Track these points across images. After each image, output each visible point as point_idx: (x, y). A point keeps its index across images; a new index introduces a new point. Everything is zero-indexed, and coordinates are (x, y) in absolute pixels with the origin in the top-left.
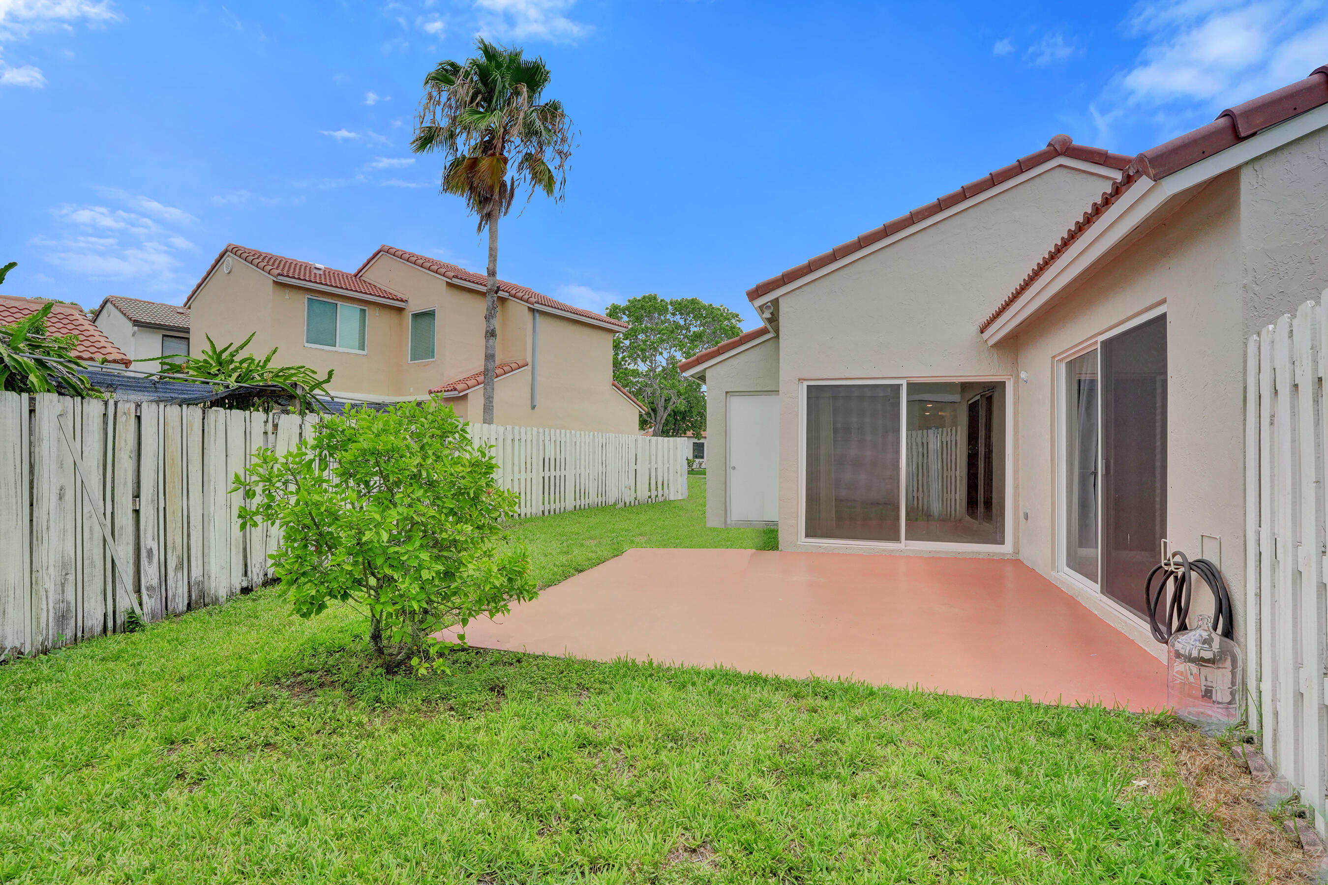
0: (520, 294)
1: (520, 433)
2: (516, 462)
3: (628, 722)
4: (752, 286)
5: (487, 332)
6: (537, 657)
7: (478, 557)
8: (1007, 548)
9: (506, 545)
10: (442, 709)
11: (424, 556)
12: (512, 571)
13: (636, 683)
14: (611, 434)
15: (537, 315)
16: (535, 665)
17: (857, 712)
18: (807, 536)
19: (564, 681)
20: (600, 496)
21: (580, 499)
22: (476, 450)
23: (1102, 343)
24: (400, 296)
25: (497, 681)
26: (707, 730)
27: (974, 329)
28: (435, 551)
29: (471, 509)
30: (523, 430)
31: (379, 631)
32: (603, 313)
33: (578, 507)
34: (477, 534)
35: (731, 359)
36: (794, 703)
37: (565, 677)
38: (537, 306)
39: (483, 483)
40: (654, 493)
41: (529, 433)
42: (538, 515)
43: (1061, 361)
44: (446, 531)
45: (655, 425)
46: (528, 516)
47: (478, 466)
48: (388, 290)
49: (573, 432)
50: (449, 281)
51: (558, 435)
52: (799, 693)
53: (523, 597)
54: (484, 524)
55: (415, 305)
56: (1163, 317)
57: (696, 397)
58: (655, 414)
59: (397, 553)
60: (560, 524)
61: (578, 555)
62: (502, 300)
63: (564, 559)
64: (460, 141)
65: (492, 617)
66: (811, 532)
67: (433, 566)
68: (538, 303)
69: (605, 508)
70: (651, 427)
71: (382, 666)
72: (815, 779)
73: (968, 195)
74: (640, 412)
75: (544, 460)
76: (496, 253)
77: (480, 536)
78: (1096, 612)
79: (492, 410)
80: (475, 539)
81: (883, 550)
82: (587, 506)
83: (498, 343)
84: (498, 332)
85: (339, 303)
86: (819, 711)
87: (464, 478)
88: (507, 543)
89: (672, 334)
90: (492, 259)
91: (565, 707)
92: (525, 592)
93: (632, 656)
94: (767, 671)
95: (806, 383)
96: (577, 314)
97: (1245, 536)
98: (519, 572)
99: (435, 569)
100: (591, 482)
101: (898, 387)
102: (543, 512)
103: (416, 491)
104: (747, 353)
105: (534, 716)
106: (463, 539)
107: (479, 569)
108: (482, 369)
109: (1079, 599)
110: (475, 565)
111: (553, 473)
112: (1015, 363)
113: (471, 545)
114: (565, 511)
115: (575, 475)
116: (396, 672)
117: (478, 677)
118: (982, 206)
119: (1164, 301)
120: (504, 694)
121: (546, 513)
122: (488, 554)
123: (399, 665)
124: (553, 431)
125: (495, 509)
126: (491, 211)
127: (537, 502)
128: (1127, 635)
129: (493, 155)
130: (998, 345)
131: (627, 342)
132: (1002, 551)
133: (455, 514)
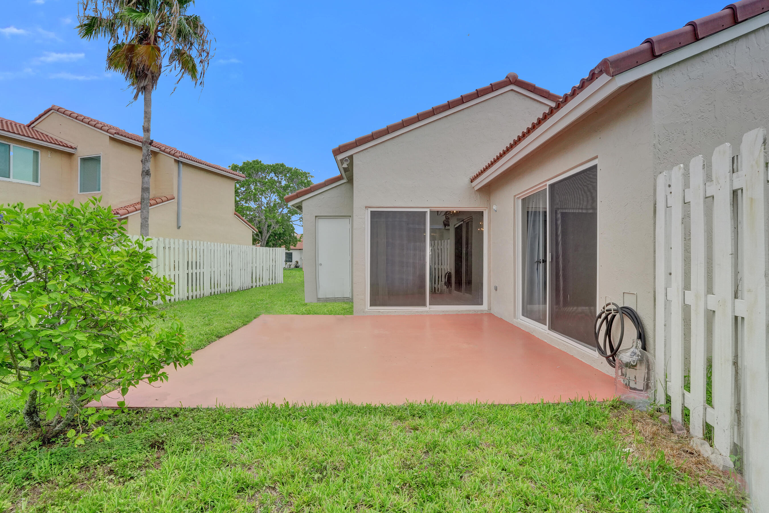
0: (168, 150)
1: (170, 243)
2: (167, 263)
3: (279, 460)
4: (336, 146)
5: (143, 172)
6: (192, 410)
7: (137, 334)
8: (484, 307)
9: (162, 322)
10: (101, 474)
11: (81, 337)
12: (169, 344)
13: (278, 423)
14: (235, 245)
15: (181, 165)
16: (191, 417)
17: (444, 426)
18: (371, 305)
19: (218, 429)
20: (228, 285)
21: (214, 288)
22: (134, 242)
23: (549, 185)
24: (69, 144)
25: (157, 438)
26: (344, 458)
27: (467, 180)
28: (95, 331)
29: (130, 294)
30: (172, 241)
31: (35, 407)
32: (228, 169)
33: (213, 293)
34: (135, 314)
35: (319, 195)
36: (399, 424)
37: (218, 425)
38: (181, 159)
39: (140, 270)
40: (254, 284)
41: (176, 243)
42: (184, 299)
43: (518, 198)
44: (104, 313)
45: (262, 241)
46: (177, 300)
47: (135, 256)
48: (59, 139)
49: (209, 243)
50: (112, 136)
51: (198, 245)
52: (401, 416)
53: (179, 364)
54: (142, 306)
55: (83, 152)
56: (595, 167)
57: (287, 225)
58: (262, 235)
59: (48, 336)
60: (201, 305)
61: (217, 325)
62: (155, 154)
63: (207, 329)
64: (120, 32)
65: (150, 382)
66: (373, 303)
67: (90, 345)
68: (182, 157)
69: (230, 293)
70: (259, 243)
71: (38, 438)
72: (438, 488)
73: (464, 101)
74: (253, 232)
75: (188, 262)
76: (150, 116)
77: (139, 316)
78: (546, 341)
79: (148, 227)
80: (134, 319)
81: (417, 312)
82: (219, 293)
83: (151, 180)
84: (152, 172)
85: (12, 145)
86: (420, 429)
87: (123, 266)
88: (164, 320)
89: (271, 186)
90: (147, 120)
91: (221, 454)
92: (181, 360)
93: (272, 401)
94: (375, 402)
95: (370, 210)
96: (210, 166)
97: (655, 292)
98: (176, 344)
99: (92, 348)
100: (222, 276)
101: (425, 213)
102: (188, 298)
103: (71, 279)
104: (329, 191)
105: (194, 467)
106: (123, 319)
107: (138, 345)
108: (139, 200)
109: (534, 334)
110: (133, 341)
111: (194, 271)
112: (489, 200)
113: (130, 324)
114: (203, 296)
115: (211, 272)
116: (54, 442)
117: (138, 436)
118: (471, 108)
119: (596, 157)
120: (163, 449)
121: (190, 298)
122: (147, 331)
123: (57, 435)
124: (194, 242)
125: (152, 293)
126: (147, 85)
127: (183, 291)
128: (569, 353)
129: (149, 44)
130: (480, 190)
131: (243, 189)
132: (482, 309)
133: (114, 298)
